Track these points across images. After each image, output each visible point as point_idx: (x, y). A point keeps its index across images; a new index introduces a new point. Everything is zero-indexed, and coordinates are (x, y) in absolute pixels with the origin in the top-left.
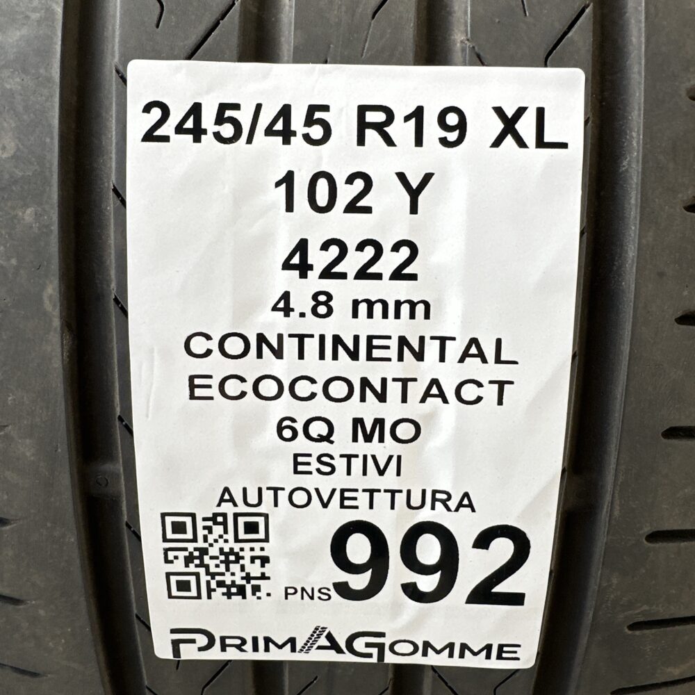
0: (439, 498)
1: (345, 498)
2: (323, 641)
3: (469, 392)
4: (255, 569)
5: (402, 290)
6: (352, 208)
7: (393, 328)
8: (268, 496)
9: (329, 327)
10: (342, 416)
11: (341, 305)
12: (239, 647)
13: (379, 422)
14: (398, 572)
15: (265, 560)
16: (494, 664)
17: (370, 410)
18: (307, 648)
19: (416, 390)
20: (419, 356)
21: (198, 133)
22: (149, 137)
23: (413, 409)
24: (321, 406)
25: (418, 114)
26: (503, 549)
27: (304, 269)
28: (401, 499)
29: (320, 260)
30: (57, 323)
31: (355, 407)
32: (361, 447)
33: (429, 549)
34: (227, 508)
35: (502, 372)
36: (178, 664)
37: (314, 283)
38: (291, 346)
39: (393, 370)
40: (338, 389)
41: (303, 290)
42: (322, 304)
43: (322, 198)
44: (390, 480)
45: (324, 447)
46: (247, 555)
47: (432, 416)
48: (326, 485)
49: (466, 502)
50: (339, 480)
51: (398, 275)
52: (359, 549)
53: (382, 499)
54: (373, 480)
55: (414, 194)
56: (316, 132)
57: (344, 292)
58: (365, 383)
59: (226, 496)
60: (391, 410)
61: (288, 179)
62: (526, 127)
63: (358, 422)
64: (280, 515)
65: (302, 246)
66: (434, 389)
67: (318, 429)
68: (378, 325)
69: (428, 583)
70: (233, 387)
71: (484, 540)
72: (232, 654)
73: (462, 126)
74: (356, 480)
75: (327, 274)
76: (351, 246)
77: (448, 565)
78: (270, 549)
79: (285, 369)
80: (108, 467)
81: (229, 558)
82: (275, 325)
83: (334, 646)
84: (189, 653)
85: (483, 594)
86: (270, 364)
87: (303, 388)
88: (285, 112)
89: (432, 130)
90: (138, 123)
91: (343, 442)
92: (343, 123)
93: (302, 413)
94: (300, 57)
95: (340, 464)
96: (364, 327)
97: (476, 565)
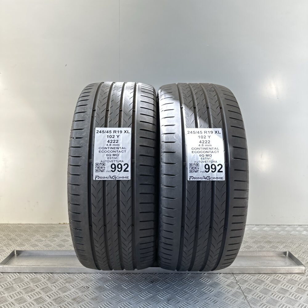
0: (120, 161)
3: (122, 151)
4: (104, 169)
5: (117, 144)
6: (113, 138)
7: (116, 146)
8: (105, 161)
9: (111, 147)
10: (112, 154)
12: (102, 178)
14: (117, 169)
15: (105, 168)
16: (127, 179)
17: (114, 153)
18: (108, 178)
20: (118, 149)
21: (101, 132)
22: (97, 133)
23: (118, 153)
24: (110, 153)
25: (118, 131)
26: (126, 166)
27: (109, 142)
28: (117, 161)
29: (110, 141)
30: (88, 147)
31: (113, 153)
32: (114, 157)
33: (120, 166)
34: (102, 162)
35: (125, 150)
36: (95, 180)
37: (110, 143)
38: (108, 148)
39: (116, 150)
40: (112, 152)
41: (109, 144)
42: (110, 145)
43: (111, 137)
44: (116, 159)
45: (110, 157)
46: (103, 167)
47: (119, 154)
48: (110, 160)
49: (123, 161)
50: (112, 160)
51: (116, 142)
52: (113, 166)
53: (115, 161)
54: (115, 159)
55: (118, 137)
56: (110, 132)
57: (112, 144)
58: (114, 151)
59: (102, 161)
60: (116, 153)
61: (108, 136)
62: (127, 132)
63: (113, 154)
64: (106, 163)
65: (109, 140)
66: (120, 151)
67: (110, 155)
69: (120, 170)
70: (103, 152)
71: (124, 165)
72: (101, 179)
73: (122, 132)
74: (113, 160)
75: (111, 142)
76: (113, 140)
77: (121, 168)
78: (105, 167)
79: (107, 150)
80: (91, 160)
81: (102, 168)
82: (106, 146)
83: (111, 178)
84: (97, 179)
85: (125, 171)
88: (108, 131)
89: (119, 132)
90: (96, 132)
91: (112, 156)
92: (112, 132)
93: (108, 154)
94: (109, 127)
95: (112, 158)
96: (114, 146)
97: (124, 168)
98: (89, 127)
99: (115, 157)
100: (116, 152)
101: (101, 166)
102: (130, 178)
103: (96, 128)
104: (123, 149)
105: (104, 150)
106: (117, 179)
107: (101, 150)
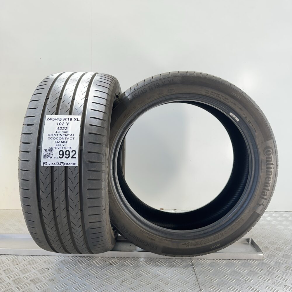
0: (68, 148)
1: (60, 148)
2: (58, 164)
3: (71, 139)
4: (52, 155)
5: (66, 131)
6: (62, 125)
7: (65, 134)
8: (53, 148)
9: (60, 134)
10: (60, 141)
11: (61, 132)
12: (49, 164)
13: (63, 141)
14: (65, 155)
15: (53, 154)
16: (74, 166)
17: (63, 140)
18: (56, 164)
19: (67, 139)
20: (67, 136)
21: (51, 120)
22: (47, 120)
23: (66, 140)
24: (59, 140)
25: (68, 119)
26: (74, 152)
27: (58, 129)
28: (65, 148)
29: (59, 129)
30: (38, 133)
31: (62, 140)
32: (62, 143)
33: (67, 153)
34: (50, 149)
35: (74, 137)
36: (43, 166)
37: (59, 130)
38: (57, 135)
39: (65, 137)
40: (60, 138)
41: (58, 131)
42: (59, 132)
43: (60, 124)
44: (64, 146)
45: (59, 143)
46: (51, 154)
47: (68, 141)
48: (59, 147)
49: (71, 148)
50: (60, 146)
51: (66, 130)
52: (61, 153)
53: (63, 148)
54: (63, 146)
55: (67, 124)
56: (60, 120)
57: (61, 131)
58: (62, 138)
59: (50, 148)
60: (64, 140)
61: (58, 123)
62: (77, 119)
63: (62, 141)
64: (54, 150)
65: (58, 128)
66: (68, 139)
67: (58, 142)
68: (64, 133)
69: (67, 156)
70: (51, 138)
71: (72, 152)
72: (49, 165)
73: (72, 119)
74: (61, 146)
75: (60, 130)
76: (62, 128)
77: (69, 154)
78: (53, 153)
79: (56, 137)
80: (39, 146)
81: (50, 154)
82: (55, 133)
83: (59, 164)
84: (45, 165)
85: (72, 157)
86: (55, 137)
87: (57, 138)
88: (58, 118)
89: (69, 120)
91: (60, 143)
92: (62, 119)
93: (57, 140)
94: (60, 115)
95: (60, 145)
96: (63, 134)
97: (72, 154)
98: (40, 115)
99: (64, 143)
100: (65, 138)
101: (49, 152)
102: (77, 165)
103: (47, 116)
104: (71, 137)
105: (53, 137)
106: (64, 166)
107: (50, 137)
